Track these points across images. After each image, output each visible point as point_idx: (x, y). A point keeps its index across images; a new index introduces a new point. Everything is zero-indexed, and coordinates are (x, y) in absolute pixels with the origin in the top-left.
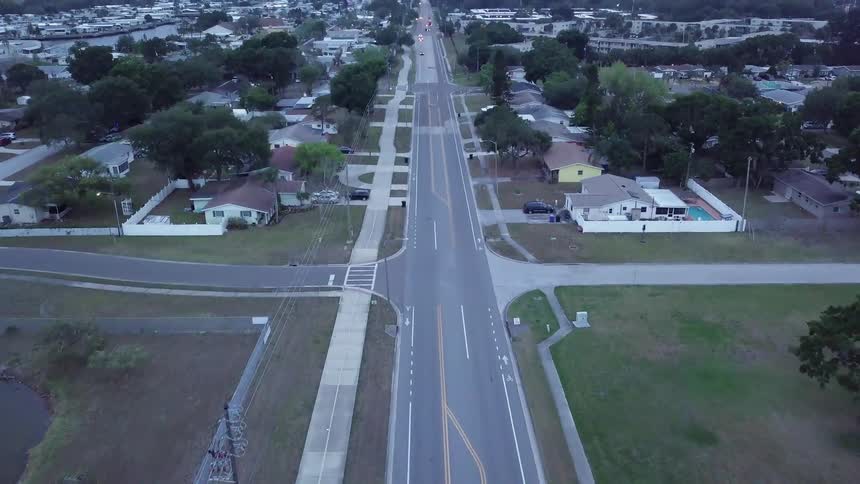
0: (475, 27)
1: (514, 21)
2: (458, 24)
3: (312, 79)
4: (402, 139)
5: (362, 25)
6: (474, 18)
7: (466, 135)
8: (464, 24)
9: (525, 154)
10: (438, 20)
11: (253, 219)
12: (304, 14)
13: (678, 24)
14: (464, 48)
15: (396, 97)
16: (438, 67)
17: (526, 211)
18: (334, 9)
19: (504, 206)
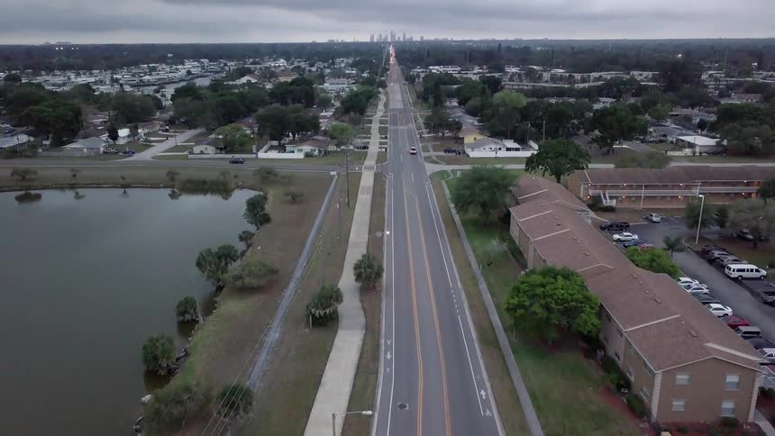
0: (430, 76)
1: (460, 73)
2: (418, 76)
3: (325, 104)
4: (383, 131)
5: (349, 76)
6: (430, 71)
7: (419, 128)
8: (422, 75)
9: (448, 134)
10: (404, 73)
11: (316, 153)
12: (304, 69)
13: (575, 75)
14: (420, 89)
15: (378, 114)
16: (403, 101)
17: (445, 152)
18: (324, 66)
19: (434, 151)
